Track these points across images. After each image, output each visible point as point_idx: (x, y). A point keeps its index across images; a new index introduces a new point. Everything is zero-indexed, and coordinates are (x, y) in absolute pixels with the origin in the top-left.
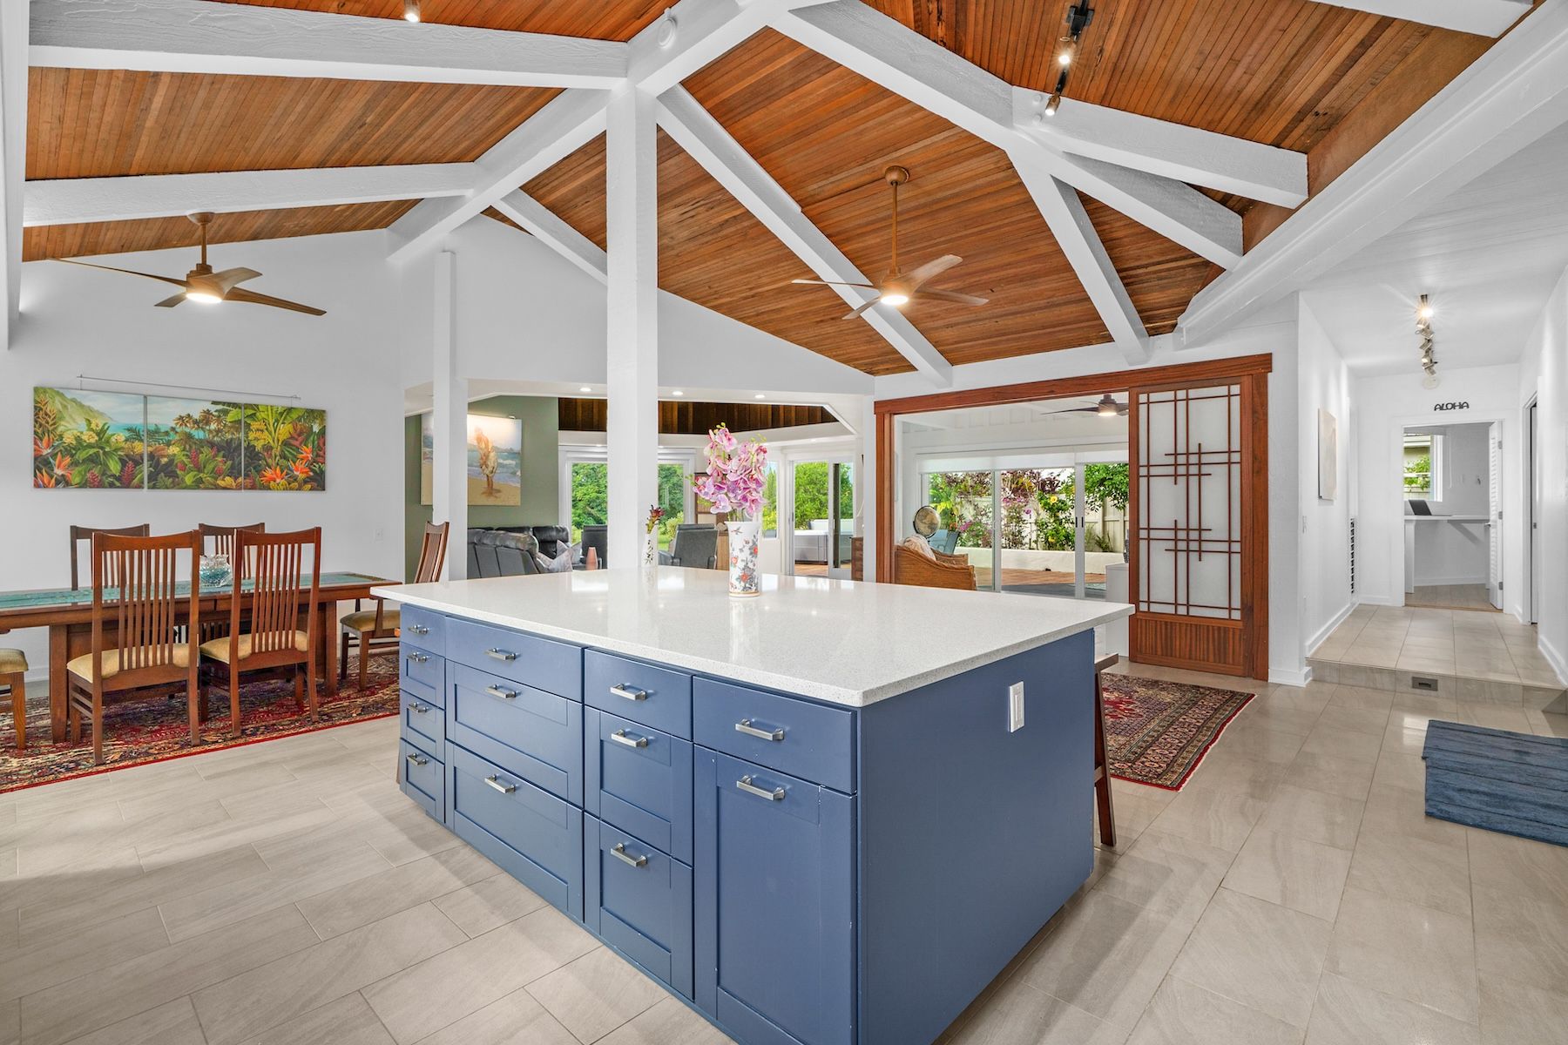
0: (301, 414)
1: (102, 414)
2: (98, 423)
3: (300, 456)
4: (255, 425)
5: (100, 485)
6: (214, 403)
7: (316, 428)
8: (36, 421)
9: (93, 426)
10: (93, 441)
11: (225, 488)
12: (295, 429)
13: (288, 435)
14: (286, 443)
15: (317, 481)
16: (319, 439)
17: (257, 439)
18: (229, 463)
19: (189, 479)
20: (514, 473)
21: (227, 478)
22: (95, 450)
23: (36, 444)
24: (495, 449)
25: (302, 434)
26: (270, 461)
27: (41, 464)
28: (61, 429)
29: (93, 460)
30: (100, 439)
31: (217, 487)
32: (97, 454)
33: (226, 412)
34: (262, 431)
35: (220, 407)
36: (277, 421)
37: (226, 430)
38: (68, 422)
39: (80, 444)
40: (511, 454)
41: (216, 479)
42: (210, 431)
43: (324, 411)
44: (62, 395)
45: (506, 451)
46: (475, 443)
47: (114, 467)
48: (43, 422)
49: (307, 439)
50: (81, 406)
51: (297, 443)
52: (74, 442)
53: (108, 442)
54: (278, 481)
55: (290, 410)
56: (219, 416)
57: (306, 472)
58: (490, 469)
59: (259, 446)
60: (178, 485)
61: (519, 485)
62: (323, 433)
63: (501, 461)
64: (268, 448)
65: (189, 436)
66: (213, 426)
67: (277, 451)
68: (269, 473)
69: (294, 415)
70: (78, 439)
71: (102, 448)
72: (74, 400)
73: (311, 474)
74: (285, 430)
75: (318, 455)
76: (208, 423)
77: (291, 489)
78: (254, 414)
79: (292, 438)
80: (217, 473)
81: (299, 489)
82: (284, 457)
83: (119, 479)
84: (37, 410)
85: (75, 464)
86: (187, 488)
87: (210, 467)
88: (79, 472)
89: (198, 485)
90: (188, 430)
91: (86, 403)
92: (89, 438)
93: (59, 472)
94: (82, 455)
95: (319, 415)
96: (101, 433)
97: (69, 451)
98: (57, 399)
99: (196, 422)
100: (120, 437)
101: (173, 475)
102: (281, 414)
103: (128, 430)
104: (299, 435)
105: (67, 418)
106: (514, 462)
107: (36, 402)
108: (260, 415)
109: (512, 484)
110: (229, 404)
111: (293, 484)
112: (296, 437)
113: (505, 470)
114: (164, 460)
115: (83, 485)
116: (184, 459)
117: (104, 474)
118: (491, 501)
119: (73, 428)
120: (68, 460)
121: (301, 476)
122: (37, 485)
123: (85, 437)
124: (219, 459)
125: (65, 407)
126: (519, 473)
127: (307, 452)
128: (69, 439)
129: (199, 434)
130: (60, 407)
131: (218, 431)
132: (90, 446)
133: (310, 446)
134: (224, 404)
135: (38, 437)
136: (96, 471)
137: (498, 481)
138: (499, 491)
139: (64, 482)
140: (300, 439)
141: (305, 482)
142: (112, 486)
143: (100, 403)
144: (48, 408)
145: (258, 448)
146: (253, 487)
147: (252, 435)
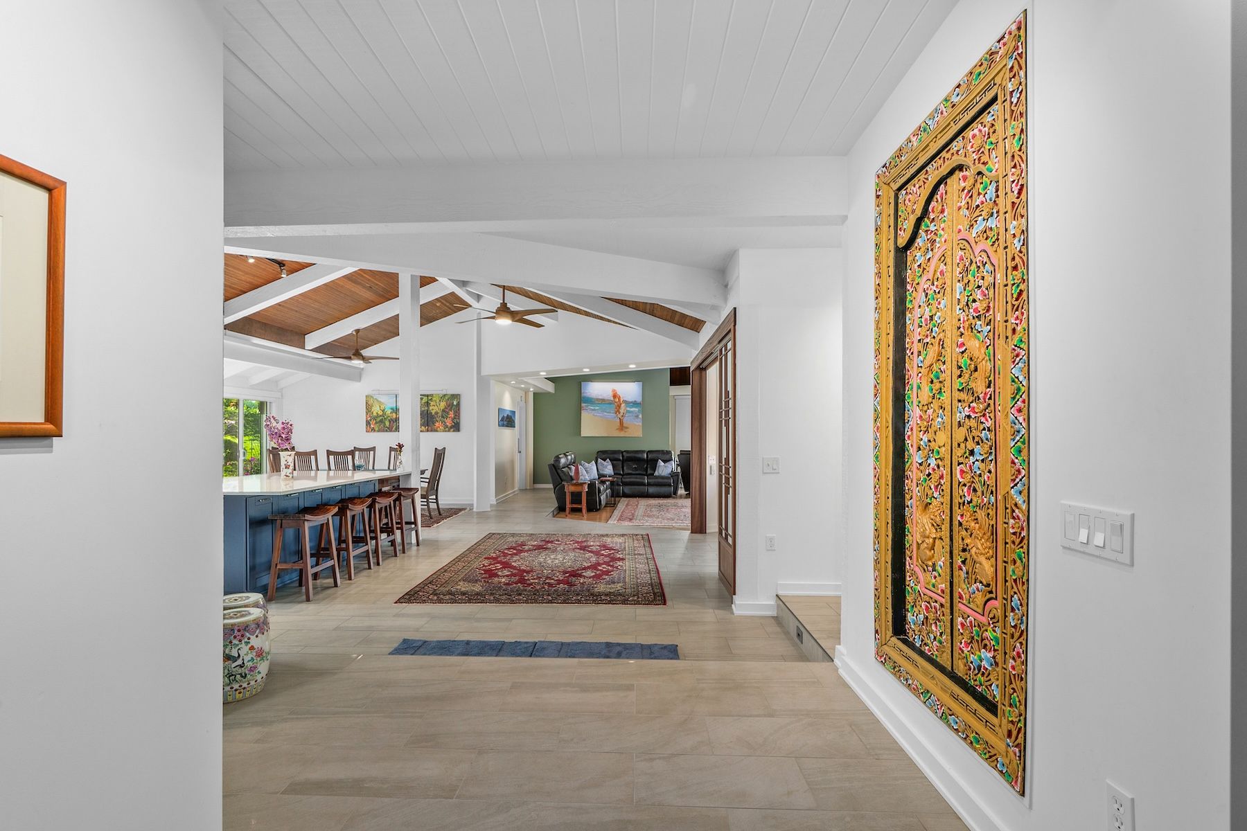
0: (449, 397)
1: (384, 404)
2: (382, 407)
3: (449, 416)
4: (432, 403)
5: (383, 431)
6: (418, 395)
7: (455, 403)
8: (366, 408)
10: (381, 414)
11: (422, 431)
12: (446, 404)
13: (444, 407)
14: (443, 411)
15: (456, 427)
16: (456, 407)
17: (433, 410)
18: (423, 421)
20: (637, 416)
21: (422, 427)
23: (366, 416)
24: (625, 402)
25: (450, 406)
26: (437, 419)
27: (368, 423)
28: (373, 410)
29: (381, 421)
32: (382, 419)
33: (422, 399)
34: (435, 405)
36: (440, 401)
37: (422, 406)
38: (374, 407)
39: (378, 416)
40: (635, 404)
43: (459, 395)
44: (372, 397)
45: (632, 402)
46: (612, 399)
47: (387, 424)
48: (369, 408)
49: (451, 408)
50: (377, 400)
51: (447, 410)
53: (384, 414)
54: (440, 428)
55: (445, 395)
57: (451, 424)
58: (622, 414)
59: (433, 412)
61: (641, 424)
62: (458, 404)
63: (628, 409)
64: (437, 413)
67: (440, 414)
68: (437, 424)
69: (446, 398)
70: (377, 413)
71: (383, 416)
73: (453, 424)
74: (443, 405)
75: (456, 415)
77: (445, 431)
78: (432, 399)
79: (446, 408)
81: (449, 431)
82: (443, 417)
83: (388, 428)
84: (367, 404)
85: (376, 423)
88: (377, 426)
91: (379, 400)
93: (372, 426)
94: (378, 420)
95: (456, 396)
96: (383, 411)
97: (375, 418)
98: (372, 399)
100: (388, 412)
102: (441, 397)
103: (390, 409)
106: (637, 409)
107: (366, 401)
108: (434, 399)
109: (635, 423)
110: (423, 395)
111: (447, 429)
113: (630, 414)
115: (378, 431)
117: (384, 427)
118: (622, 434)
119: (376, 410)
120: (374, 422)
121: (449, 425)
122: (367, 431)
123: (379, 413)
126: (640, 416)
127: (452, 414)
128: (375, 414)
130: (372, 402)
132: (380, 416)
133: (453, 411)
134: (421, 395)
135: (367, 414)
136: (382, 426)
137: (626, 421)
138: (627, 428)
139: (373, 430)
140: (448, 408)
141: (451, 428)
142: (387, 431)
143: (382, 399)
144: (369, 403)
145: (433, 414)
146: (431, 431)
147: (431, 408)
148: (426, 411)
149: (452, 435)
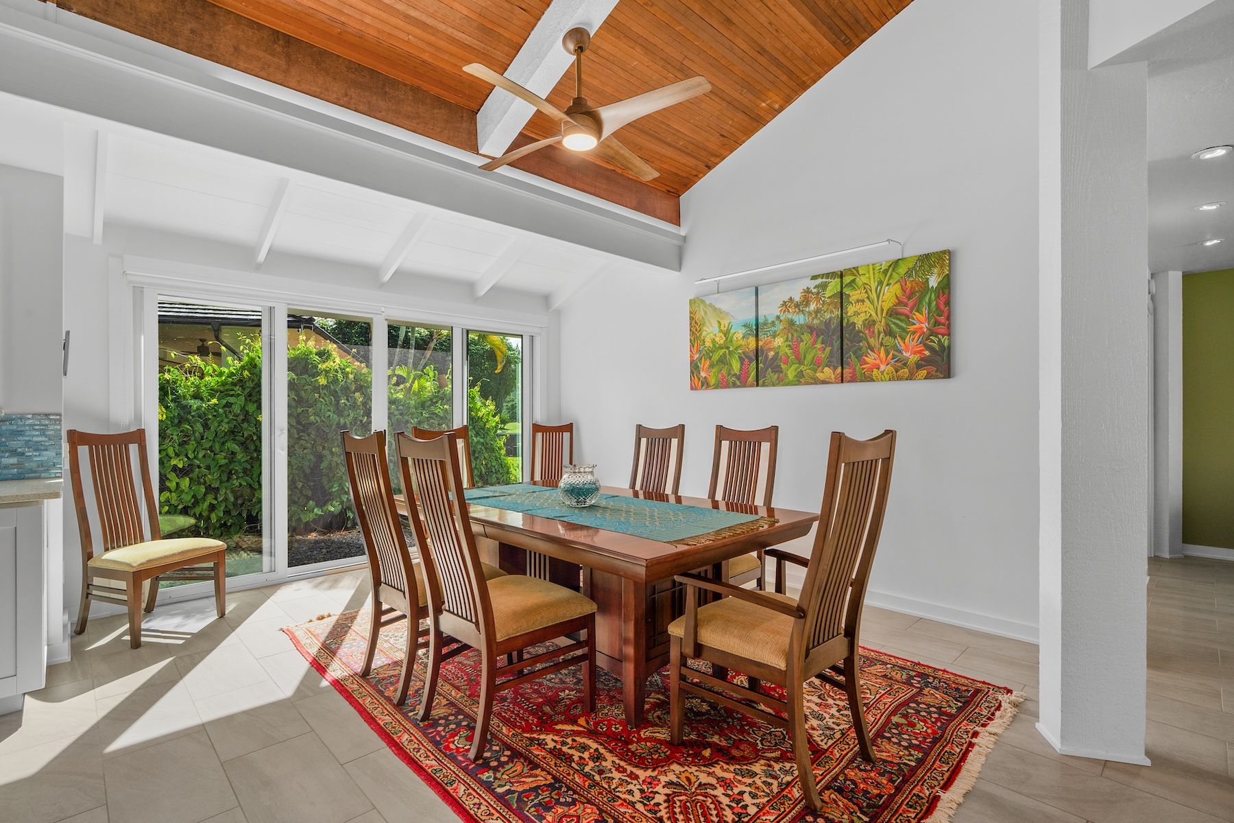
0: (911, 266)
1: (727, 314)
2: (725, 322)
3: (912, 328)
4: (854, 295)
5: (728, 386)
6: (814, 278)
7: (933, 282)
8: (691, 331)
9: (722, 328)
10: (722, 342)
11: (824, 382)
12: (903, 290)
13: (894, 300)
14: (892, 313)
15: (938, 364)
16: (938, 297)
17: (857, 314)
18: (828, 349)
19: (791, 373)
21: (826, 369)
22: (723, 351)
23: (691, 351)
25: (913, 295)
26: (872, 341)
27: (695, 368)
28: (704, 333)
29: (723, 361)
30: (727, 339)
31: (817, 382)
32: (724, 354)
33: (824, 286)
34: (863, 301)
35: (819, 281)
36: (880, 283)
37: (825, 308)
38: (708, 327)
39: (716, 347)
41: (815, 371)
42: (810, 313)
43: (949, 252)
44: (703, 302)
47: (736, 366)
48: (696, 330)
49: (920, 300)
50: (715, 309)
51: (906, 310)
52: (711, 345)
53: (731, 341)
54: (882, 367)
55: (896, 264)
56: (818, 293)
57: (920, 352)
59: (859, 322)
60: (781, 381)
62: (946, 286)
64: (870, 324)
65: (791, 323)
66: (813, 307)
67: (880, 327)
68: (871, 358)
69: (902, 270)
70: (713, 341)
71: (728, 348)
72: (711, 305)
73: (927, 353)
74: (890, 294)
75: (937, 323)
76: (807, 305)
77: (900, 379)
78: (854, 281)
79: (900, 303)
80: (817, 364)
81: (911, 377)
82: (889, 333)
83: (738, 378)
84: (692, 318)
85: (712, 366)
86: (790, 384)
87: (809, 357)
88: (715, 373)
89: (800, 380)
90: (790, 316)
91: (718, 306)
92: (720, 340)
93: (703, 374)
94: (716, 357)
95: (943, 259)
96: (726, 333)
97: (708, 354)
98: (702, 306)
99: (797, 306)
100: (738, 333)
101: (777, 370)
102: (886, 272)
103: (745, 326)
104: (909, 298)
105: (707, 324)
107: (691, 313)
108: (860, 280)
110: (827, 275)
111: (903, 371)
112: (905, 301)
114: (771, 354)
115: (716, 387)
116: (789, 352)
117: (729, 374)
119: (711, 333)
120: (708, 363)
121: (914, 358)
122: (692, 388)
123: (717, 339)
124: (818, 346)
125: (706, 312)
127: (921, 321)
128: (708, 344)
129: (800, 319)
130: (702, 313)
131: (817, 311)
132: (721, 348)
133: (925, 311)
134: (822, 276)
135: (692, 345)
136: (724, 371)
139: (705, 384)
140: (911, 302)
141: (919, 366)
142: (735, 386)
143: (726, 303)
144: (697, 317)
145: (859, 325)
146: (853, 380)
147: (851, 310)
148: (836, 322)
149: (924, 389)
